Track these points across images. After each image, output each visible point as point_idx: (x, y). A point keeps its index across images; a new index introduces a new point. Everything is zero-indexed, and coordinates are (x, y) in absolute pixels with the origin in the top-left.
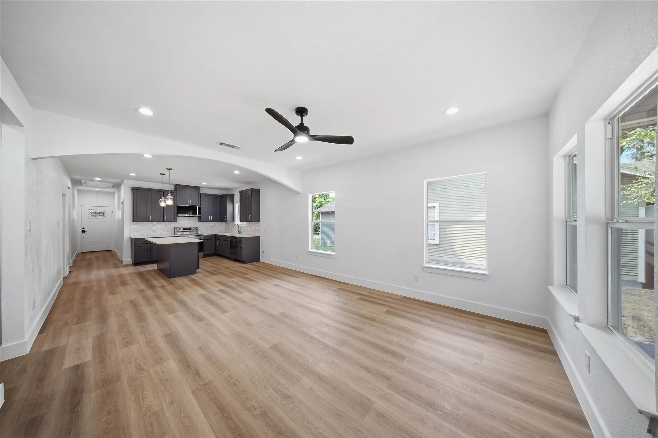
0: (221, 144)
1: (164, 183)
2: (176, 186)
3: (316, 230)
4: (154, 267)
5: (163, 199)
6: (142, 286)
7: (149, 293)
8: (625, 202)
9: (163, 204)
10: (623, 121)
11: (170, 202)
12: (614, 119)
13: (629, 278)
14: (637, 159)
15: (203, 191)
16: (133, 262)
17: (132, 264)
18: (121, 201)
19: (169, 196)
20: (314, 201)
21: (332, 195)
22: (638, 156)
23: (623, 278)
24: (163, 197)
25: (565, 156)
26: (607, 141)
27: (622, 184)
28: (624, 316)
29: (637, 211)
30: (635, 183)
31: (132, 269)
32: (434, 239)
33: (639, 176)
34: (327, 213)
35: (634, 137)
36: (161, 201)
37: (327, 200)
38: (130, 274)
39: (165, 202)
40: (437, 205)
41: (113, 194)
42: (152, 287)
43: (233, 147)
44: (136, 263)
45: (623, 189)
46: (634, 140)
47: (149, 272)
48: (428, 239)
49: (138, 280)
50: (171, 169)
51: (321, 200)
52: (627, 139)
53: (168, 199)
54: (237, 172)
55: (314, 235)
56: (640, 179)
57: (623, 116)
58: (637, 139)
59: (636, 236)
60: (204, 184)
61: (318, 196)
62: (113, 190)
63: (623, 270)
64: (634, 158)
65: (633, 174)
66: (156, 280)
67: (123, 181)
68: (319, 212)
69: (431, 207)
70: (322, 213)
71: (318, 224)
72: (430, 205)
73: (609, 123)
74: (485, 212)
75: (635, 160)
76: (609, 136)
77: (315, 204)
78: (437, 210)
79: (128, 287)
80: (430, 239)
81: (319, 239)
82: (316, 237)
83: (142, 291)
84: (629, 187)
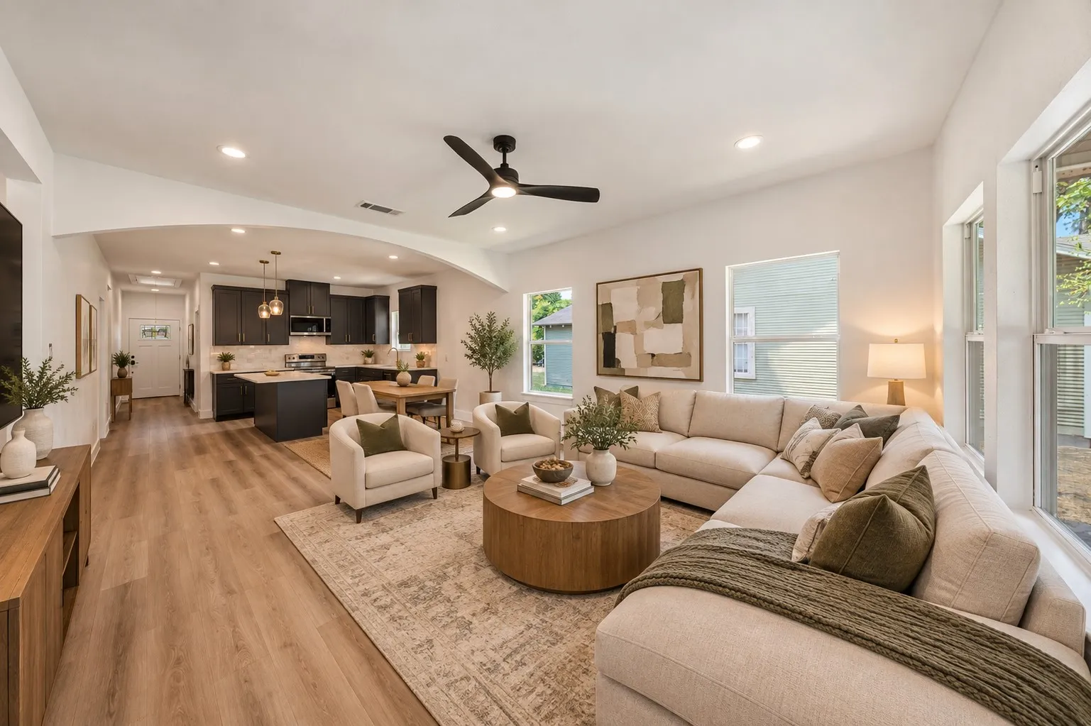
0: (366, 205)
1: (267, 278)
2: (289, 282)
3: (538, 357)
4: (250, 423)
5: (264, 306)
6: (231, 456)
7: (243, 466)
8: (1062, 303)
9: (264, 315)
10: (1060, 165)
11: (276, 311)
12: (1046, 161)
13: (1070, 432)
14: (1081, 231)
15: (333, 291)
16: (215, 416)
17: (214, 418)
18: (196, 309)
19: (276, 301)
20: (534, 306)
21: (566, 295)
22: (1083, 226)
23: (1060, 431)
24: (264, 302)
25: (963, 224)
26: (1033, 198)
27: (1058, 274)
28: (1060, 494)
29: (1081, 317)
30: (1079, 271)
31: (213, 428)
32: (746, 371)
33: (1084, 260)
34: (558, 327)
35: (1077, 193)
36: (262, 310)
37: (558, 305)
38: (210, 435)
39: (268, 310)
40: (750, 310)
41: (183, 297)
42: (247, 456)
43: (387, 211)
44: (220, 417)
45: (1060, 282)
46: (1076, 198)
47: (241, 431)
48: (735, 371)
49: (224, 446)
50: (280, 253)
51: (546, 304)
52: (1066, 197)
53: (273, 305)
54: (393, 257)
55: (534, 367)
56: (1086, 264)
57: (1060, 156)
58: (1082, 196)
59: (1080, 360)
60: (337, 278)
61: (540, 297)
62: (181, 291)
63: (1059, 417)
64: (1075, 229)
65: (1076, 255)
66: (254, 444)
67: (198, 275)
68: (540, 327)
69: (740, 315)
70: (547, 326)
71: (539, 347)
72: (737, 310)
73: (1037, 167)
74: (835, 322)
75: (1078, 231)
76: (1036, 188)
77: (535, 312)
78: (751, 319)
79: (208, 456)
80: (739, 371)
81: (543, 373)
82: (537, 370)
83: (230, 463)
84: (1068, 278)
